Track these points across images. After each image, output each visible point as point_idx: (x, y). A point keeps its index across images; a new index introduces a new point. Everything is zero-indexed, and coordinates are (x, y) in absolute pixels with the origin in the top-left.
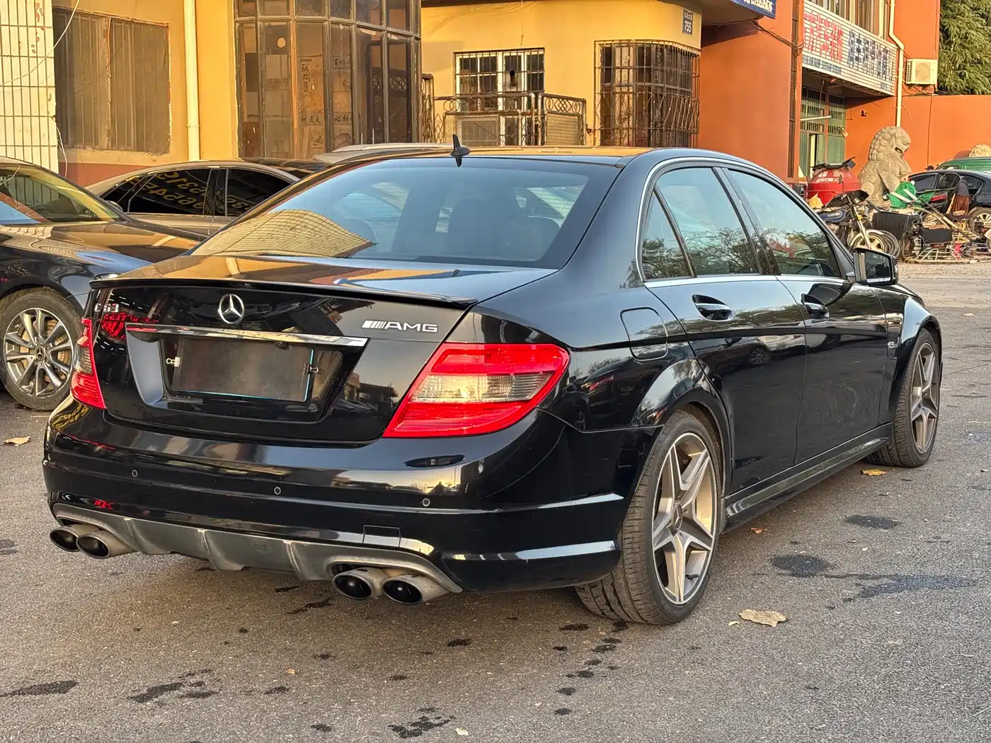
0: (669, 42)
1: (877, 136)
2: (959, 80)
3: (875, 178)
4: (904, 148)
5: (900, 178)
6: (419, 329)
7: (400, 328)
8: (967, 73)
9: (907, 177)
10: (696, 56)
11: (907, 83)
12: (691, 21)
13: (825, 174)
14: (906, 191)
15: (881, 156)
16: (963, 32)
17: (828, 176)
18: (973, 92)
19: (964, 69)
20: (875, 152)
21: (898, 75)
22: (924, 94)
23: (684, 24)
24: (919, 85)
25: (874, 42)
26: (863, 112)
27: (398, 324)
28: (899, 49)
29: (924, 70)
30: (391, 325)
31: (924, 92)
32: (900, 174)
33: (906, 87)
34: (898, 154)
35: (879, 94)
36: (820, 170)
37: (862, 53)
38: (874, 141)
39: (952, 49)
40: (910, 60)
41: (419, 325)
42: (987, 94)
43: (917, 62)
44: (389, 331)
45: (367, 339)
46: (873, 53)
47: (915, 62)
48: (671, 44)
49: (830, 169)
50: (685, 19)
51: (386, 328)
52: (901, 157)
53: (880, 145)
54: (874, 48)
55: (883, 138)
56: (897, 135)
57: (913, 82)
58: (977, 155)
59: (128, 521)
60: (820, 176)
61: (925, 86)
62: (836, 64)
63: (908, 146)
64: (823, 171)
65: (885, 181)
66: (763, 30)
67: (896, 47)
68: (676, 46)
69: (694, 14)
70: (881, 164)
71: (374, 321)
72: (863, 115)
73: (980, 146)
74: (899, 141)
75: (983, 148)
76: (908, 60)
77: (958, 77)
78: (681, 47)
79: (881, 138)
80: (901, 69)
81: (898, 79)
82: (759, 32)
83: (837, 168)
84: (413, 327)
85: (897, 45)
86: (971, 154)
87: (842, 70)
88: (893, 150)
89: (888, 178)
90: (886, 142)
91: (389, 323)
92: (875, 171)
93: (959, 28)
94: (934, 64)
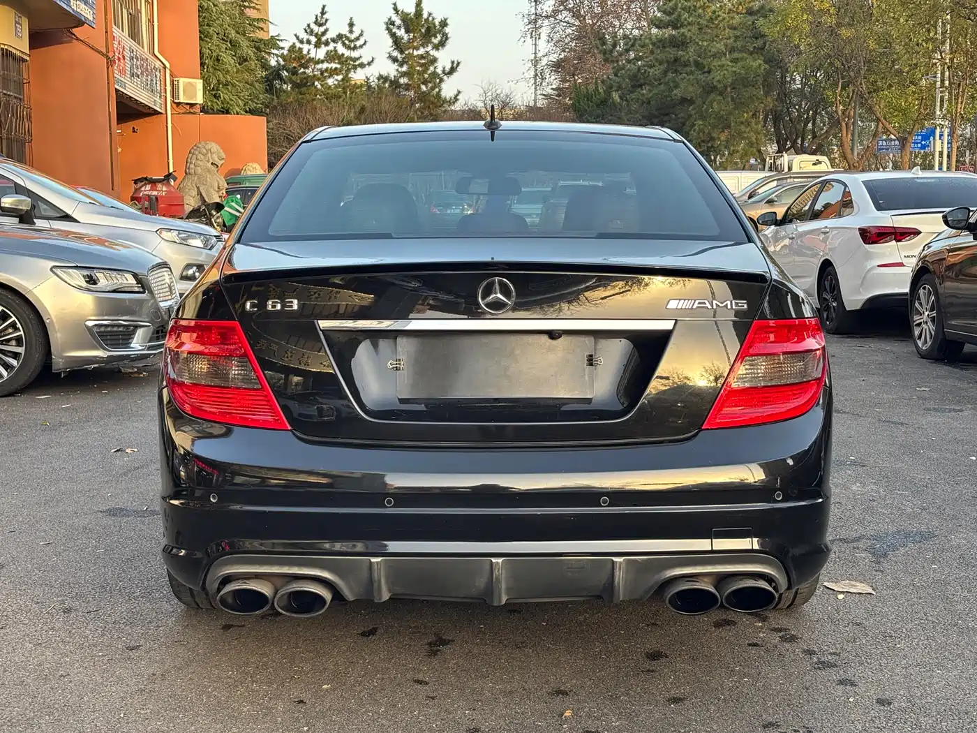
0: (4, 45)
1: (192, 151)
2: (215, 100)
3: (194, 193)
4: (220, 163)
5: (218, 192)
6: (729, 307)
7: (710, 307)
8: (222, 94)
9: (224, 191)
10: (27, 61)
11: (175, 101)
12: (21, 25)
13: (148, 187)
14: (233, 204)
15: (199, 170)
16: (215, 54)
17: (152, 189)
18: (228, 112)
19: (218, 90)
20: (192, 166)
21: (166, 93)
22: (192, 113)
23: (16, 27)
24: (187, 104)
25: (147, 59)
26: (134, 128)
27: (706, 302)
28: (165, 67)
29: (190, 89)
30: (699, 303)
31: (192, 111)
32: (218, 188)
33: (175, 106)
34: (214, 168)
35: (151, 111)
36: (143, 183)
37: (139, 70)
38: (190, 155)
39: (205, 70)
40: (177, 79)
41: (729, 302)
42: (241, 114)
43: (184, 82)
44: (698, 309)
45: (674, 321)
46: (147, 70)
47: (182, 81)
48: (6, 47)
49: (153, 182)
50: (16, 22)
51: (694, 307)
52: (217, 171)
53: (197, 159)
54: (147, 65)
55: (200, 153)
56: (212, 150)
57: (182, 100)
58: (249, 173)
59: (377, 562)
60: (143, 189)
61: (192, 105)
62: (122, 79)
63: (223, 161)
64: (145, 185)
65: (204, 194)
66: (78, 39)
67: (162, 65)
68: (11, 49)
69: (23, 17)
70: (199, 178)
71: (680, 300)
72: (134, 132)
73: (251, 164)
74: (215, 156)
75: (254, 166)
76: (175, 79)
77: (213, 97)
78: (14, 51)
79: (197, 153)
80: (169, 88)
81: (166, 97)
82: (74, 41)
83: (160, 182)
84: (723, 305)
85: (162, 63)
86: (243, 172)
87: (127, 85)
88: (209, 164)
89: (207, 191)
90: (202, 156)
91: (697, 302)
92: (194, 185)
93: (211, 50)
94: (199, 84)
